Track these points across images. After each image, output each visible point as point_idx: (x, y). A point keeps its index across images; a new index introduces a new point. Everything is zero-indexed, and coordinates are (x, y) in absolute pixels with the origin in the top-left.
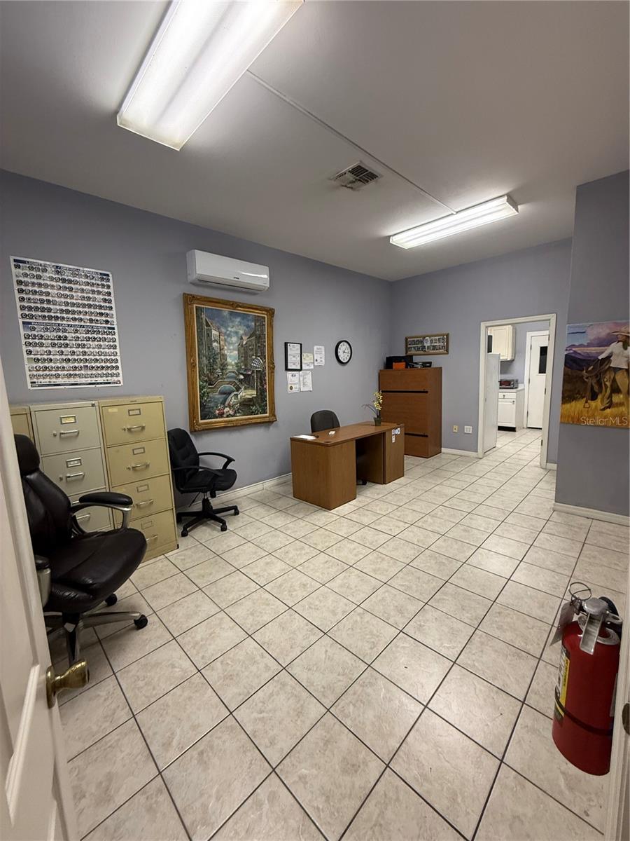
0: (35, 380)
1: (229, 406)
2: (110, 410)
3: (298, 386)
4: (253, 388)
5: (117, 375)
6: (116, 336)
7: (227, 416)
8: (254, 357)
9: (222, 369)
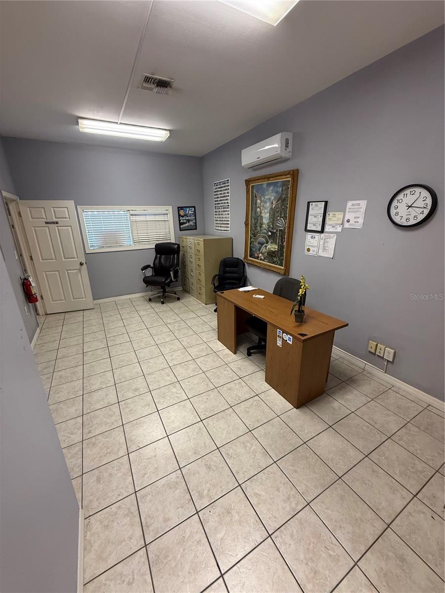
1: (262, 253)
3: (316, 249)
4: (276, 243)
5: (229, 228)
7: (260, 260)
8: (279, 218)
9: (260, 227)
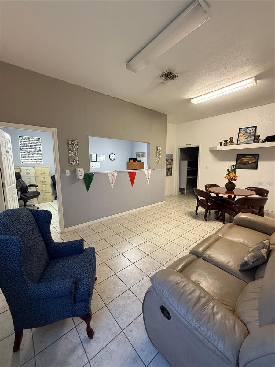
0: (23, 162)
2: (37, 169)
3: (95, 166)
5: (42, 161)
6: (42, 152)
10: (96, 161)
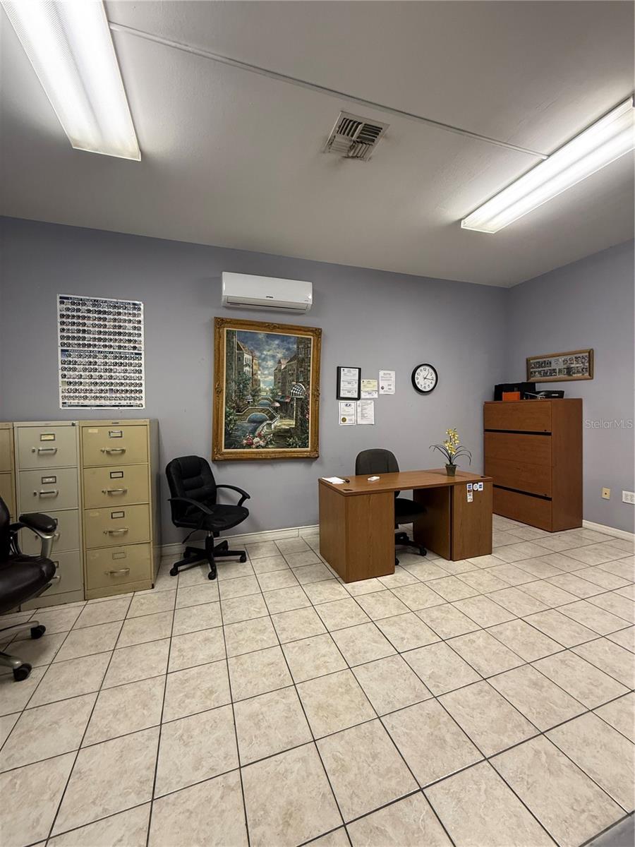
0: (66, 401)
1: (260, 436)
2: (91, 430)
3: (354, 418)
4: (291, 418)
5: (140, 399)
6: (142, 362)
7: (257, 447)
8: (294, 383)
9: (253, 396)
10: (359, 398)
